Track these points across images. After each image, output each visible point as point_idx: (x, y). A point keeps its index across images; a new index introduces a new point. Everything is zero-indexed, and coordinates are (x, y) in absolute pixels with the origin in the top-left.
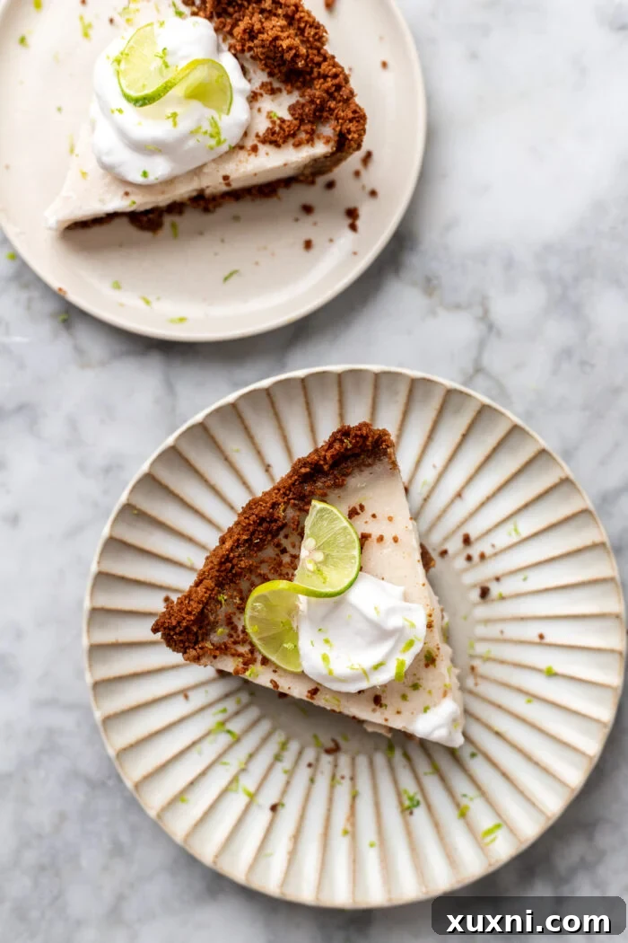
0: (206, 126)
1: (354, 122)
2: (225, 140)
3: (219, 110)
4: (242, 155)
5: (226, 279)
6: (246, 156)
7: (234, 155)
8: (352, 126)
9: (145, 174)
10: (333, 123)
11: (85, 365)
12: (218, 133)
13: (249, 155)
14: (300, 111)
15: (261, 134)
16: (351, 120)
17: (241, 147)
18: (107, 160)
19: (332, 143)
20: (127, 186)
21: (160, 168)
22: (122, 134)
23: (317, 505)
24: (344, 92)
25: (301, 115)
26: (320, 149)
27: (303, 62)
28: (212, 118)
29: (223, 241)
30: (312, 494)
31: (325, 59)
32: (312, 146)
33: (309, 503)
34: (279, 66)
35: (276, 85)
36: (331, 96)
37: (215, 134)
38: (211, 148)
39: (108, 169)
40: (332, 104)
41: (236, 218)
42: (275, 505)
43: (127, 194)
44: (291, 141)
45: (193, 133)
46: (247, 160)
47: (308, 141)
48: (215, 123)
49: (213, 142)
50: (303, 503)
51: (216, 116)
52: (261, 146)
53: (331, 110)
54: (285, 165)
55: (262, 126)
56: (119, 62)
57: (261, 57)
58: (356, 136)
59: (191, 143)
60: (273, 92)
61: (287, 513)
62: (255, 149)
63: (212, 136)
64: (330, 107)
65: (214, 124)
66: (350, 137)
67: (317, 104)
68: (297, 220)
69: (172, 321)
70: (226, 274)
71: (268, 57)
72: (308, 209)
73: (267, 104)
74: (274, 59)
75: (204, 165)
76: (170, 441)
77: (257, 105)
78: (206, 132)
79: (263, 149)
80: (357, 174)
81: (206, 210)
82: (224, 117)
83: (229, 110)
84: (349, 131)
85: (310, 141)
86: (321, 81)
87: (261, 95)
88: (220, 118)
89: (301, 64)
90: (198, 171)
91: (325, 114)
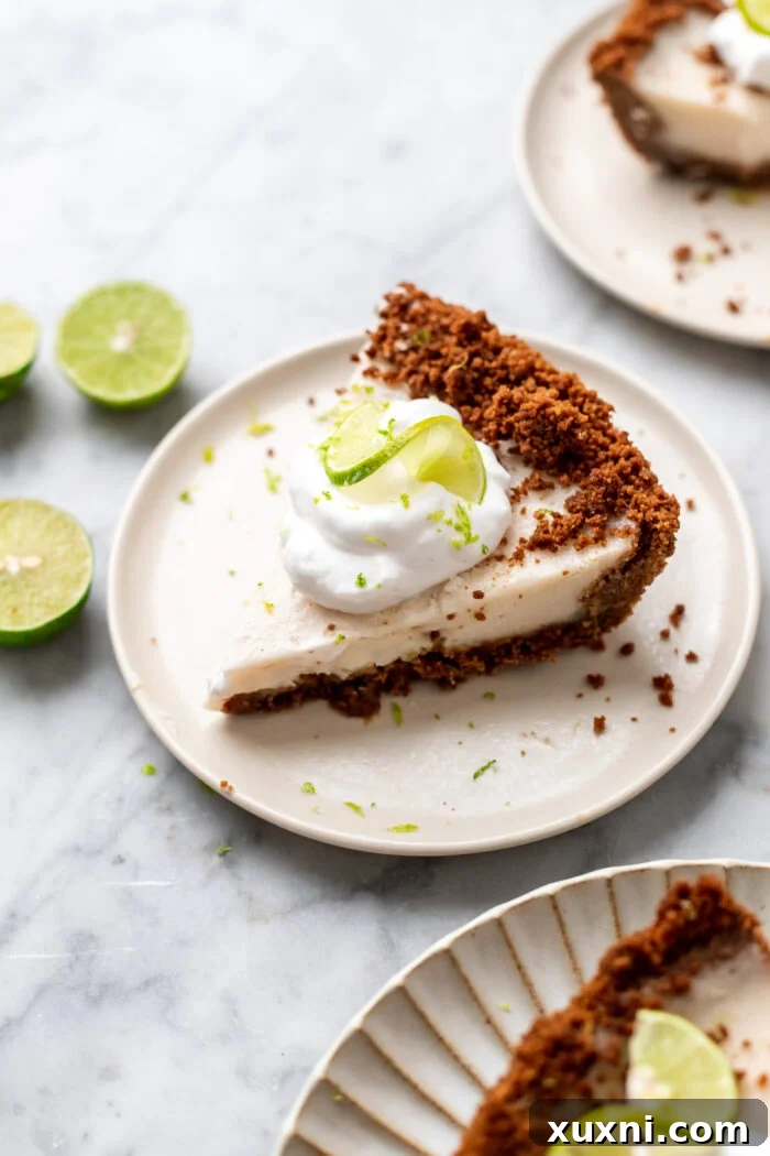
0: (450, 514)
1: (662, 509)
2: (477, 538)
3: (467, 497)
4: (501, 567)
5: (476, 776)
6: (508, 568)
7: (490, 568)
8: (661, 515)
9: (361, 582)
10: (631, 512)
11: (255, 917)
12: (468, 526)
13: (511, 566)
14: (583, 501)
15: (527, 538)
16: (657, 508)
17: (500, 558)
18: (307, 567)
19: (633, 537)
20: (333, 612)
21: (382, 570)
22: (329, 526)
23: (647, 1019)
24: (644, 474)
25: (585, 505)
26: (618, 547)
27: (584, 433)
28: (459, 506)
29: (471, 726)
30: (638, 1005)
31: (613, 440)
32: (604, 545)
33: (632, 1018)
34: (551, 445)
35: (547, 479)
36: (627, 480)
37: (463, 527)
38: (458, 547)
39: (307, 584)
40: (629, 489)
41: (489, 696)
42: (577, 1024)
43: (332, 628)
44: (571, 542)
45: (432, 519)
46: (508, 572)
47: (596, 540)
48: (463, 513)
49: (459, 538)
50: (621, 1020)
51: (464, 504)
52: (527, 554)
53: (628, 496)
54: (565, 573)
55: (528, 528)
56: (326, 449)
57: (525, 433)
58: (667, 524)
59: (429, 535)
60: (542, 487)
61: (598, 1039)
62: (519, 556)
63: (458, 528)
64: (625, 493)
65: (461, 512)
66: (658, 526)
67: (607, 484)
68: (580, 696)
69: (398, 829)
70: (478, 768)
71: (534, 433)
72: (595, 682)
73: (534, 504)
74: (542, 435)
75: (446, 582)
76: (396, 980)
77: (519, 507)
78: (450, 522)
79: (530, 557)
80: (665, 635)
81: (444, 684)
82: (475, 507)
83: (482, 499)
84: (656, 520)
85: (600, 539)
86: (611, 463)
87: (526, 493)
88: (469, 507)
89: (581, 435)
90: (437, 591)
91: (619, 501)
